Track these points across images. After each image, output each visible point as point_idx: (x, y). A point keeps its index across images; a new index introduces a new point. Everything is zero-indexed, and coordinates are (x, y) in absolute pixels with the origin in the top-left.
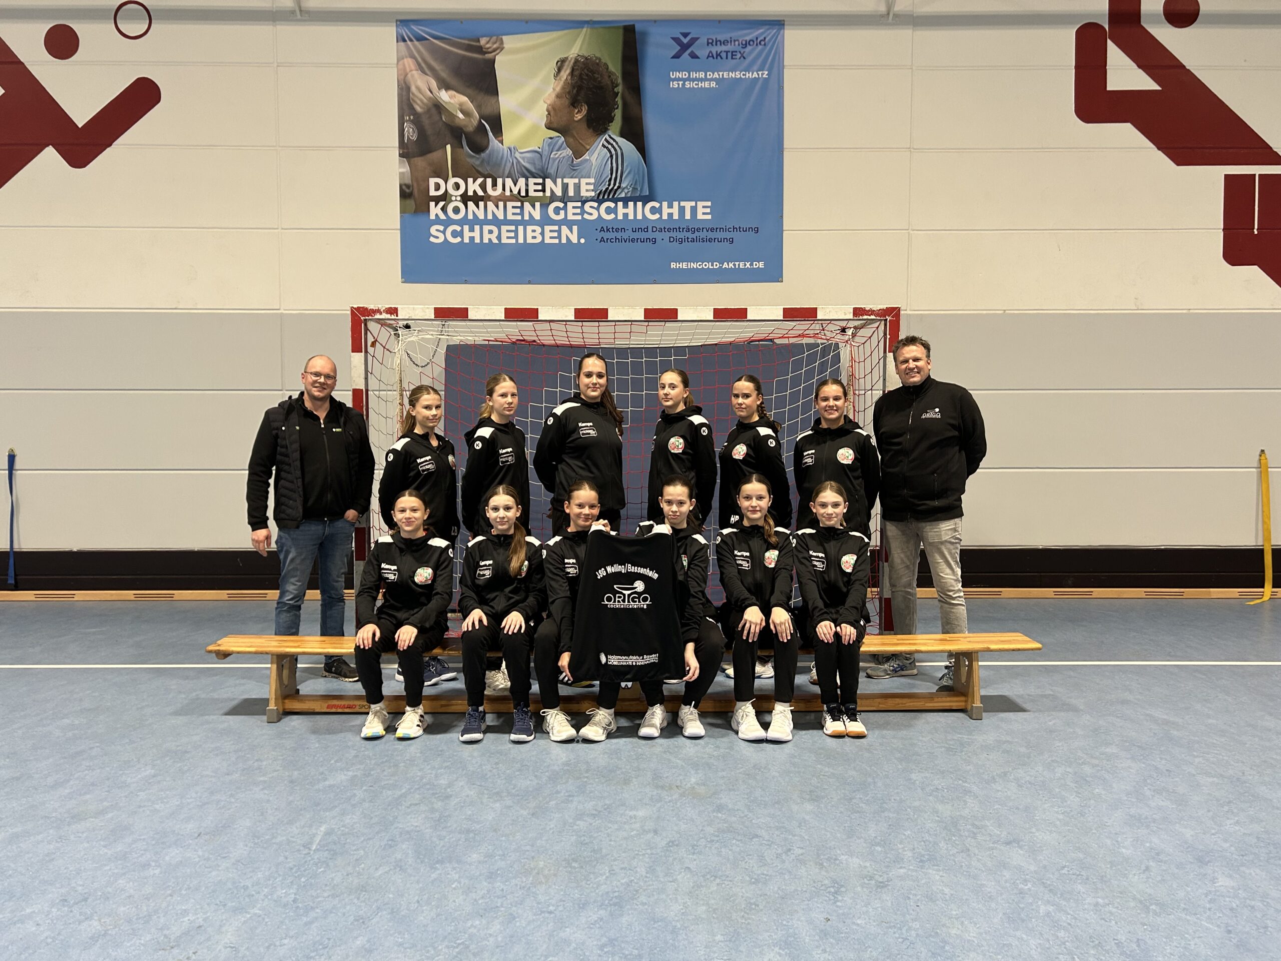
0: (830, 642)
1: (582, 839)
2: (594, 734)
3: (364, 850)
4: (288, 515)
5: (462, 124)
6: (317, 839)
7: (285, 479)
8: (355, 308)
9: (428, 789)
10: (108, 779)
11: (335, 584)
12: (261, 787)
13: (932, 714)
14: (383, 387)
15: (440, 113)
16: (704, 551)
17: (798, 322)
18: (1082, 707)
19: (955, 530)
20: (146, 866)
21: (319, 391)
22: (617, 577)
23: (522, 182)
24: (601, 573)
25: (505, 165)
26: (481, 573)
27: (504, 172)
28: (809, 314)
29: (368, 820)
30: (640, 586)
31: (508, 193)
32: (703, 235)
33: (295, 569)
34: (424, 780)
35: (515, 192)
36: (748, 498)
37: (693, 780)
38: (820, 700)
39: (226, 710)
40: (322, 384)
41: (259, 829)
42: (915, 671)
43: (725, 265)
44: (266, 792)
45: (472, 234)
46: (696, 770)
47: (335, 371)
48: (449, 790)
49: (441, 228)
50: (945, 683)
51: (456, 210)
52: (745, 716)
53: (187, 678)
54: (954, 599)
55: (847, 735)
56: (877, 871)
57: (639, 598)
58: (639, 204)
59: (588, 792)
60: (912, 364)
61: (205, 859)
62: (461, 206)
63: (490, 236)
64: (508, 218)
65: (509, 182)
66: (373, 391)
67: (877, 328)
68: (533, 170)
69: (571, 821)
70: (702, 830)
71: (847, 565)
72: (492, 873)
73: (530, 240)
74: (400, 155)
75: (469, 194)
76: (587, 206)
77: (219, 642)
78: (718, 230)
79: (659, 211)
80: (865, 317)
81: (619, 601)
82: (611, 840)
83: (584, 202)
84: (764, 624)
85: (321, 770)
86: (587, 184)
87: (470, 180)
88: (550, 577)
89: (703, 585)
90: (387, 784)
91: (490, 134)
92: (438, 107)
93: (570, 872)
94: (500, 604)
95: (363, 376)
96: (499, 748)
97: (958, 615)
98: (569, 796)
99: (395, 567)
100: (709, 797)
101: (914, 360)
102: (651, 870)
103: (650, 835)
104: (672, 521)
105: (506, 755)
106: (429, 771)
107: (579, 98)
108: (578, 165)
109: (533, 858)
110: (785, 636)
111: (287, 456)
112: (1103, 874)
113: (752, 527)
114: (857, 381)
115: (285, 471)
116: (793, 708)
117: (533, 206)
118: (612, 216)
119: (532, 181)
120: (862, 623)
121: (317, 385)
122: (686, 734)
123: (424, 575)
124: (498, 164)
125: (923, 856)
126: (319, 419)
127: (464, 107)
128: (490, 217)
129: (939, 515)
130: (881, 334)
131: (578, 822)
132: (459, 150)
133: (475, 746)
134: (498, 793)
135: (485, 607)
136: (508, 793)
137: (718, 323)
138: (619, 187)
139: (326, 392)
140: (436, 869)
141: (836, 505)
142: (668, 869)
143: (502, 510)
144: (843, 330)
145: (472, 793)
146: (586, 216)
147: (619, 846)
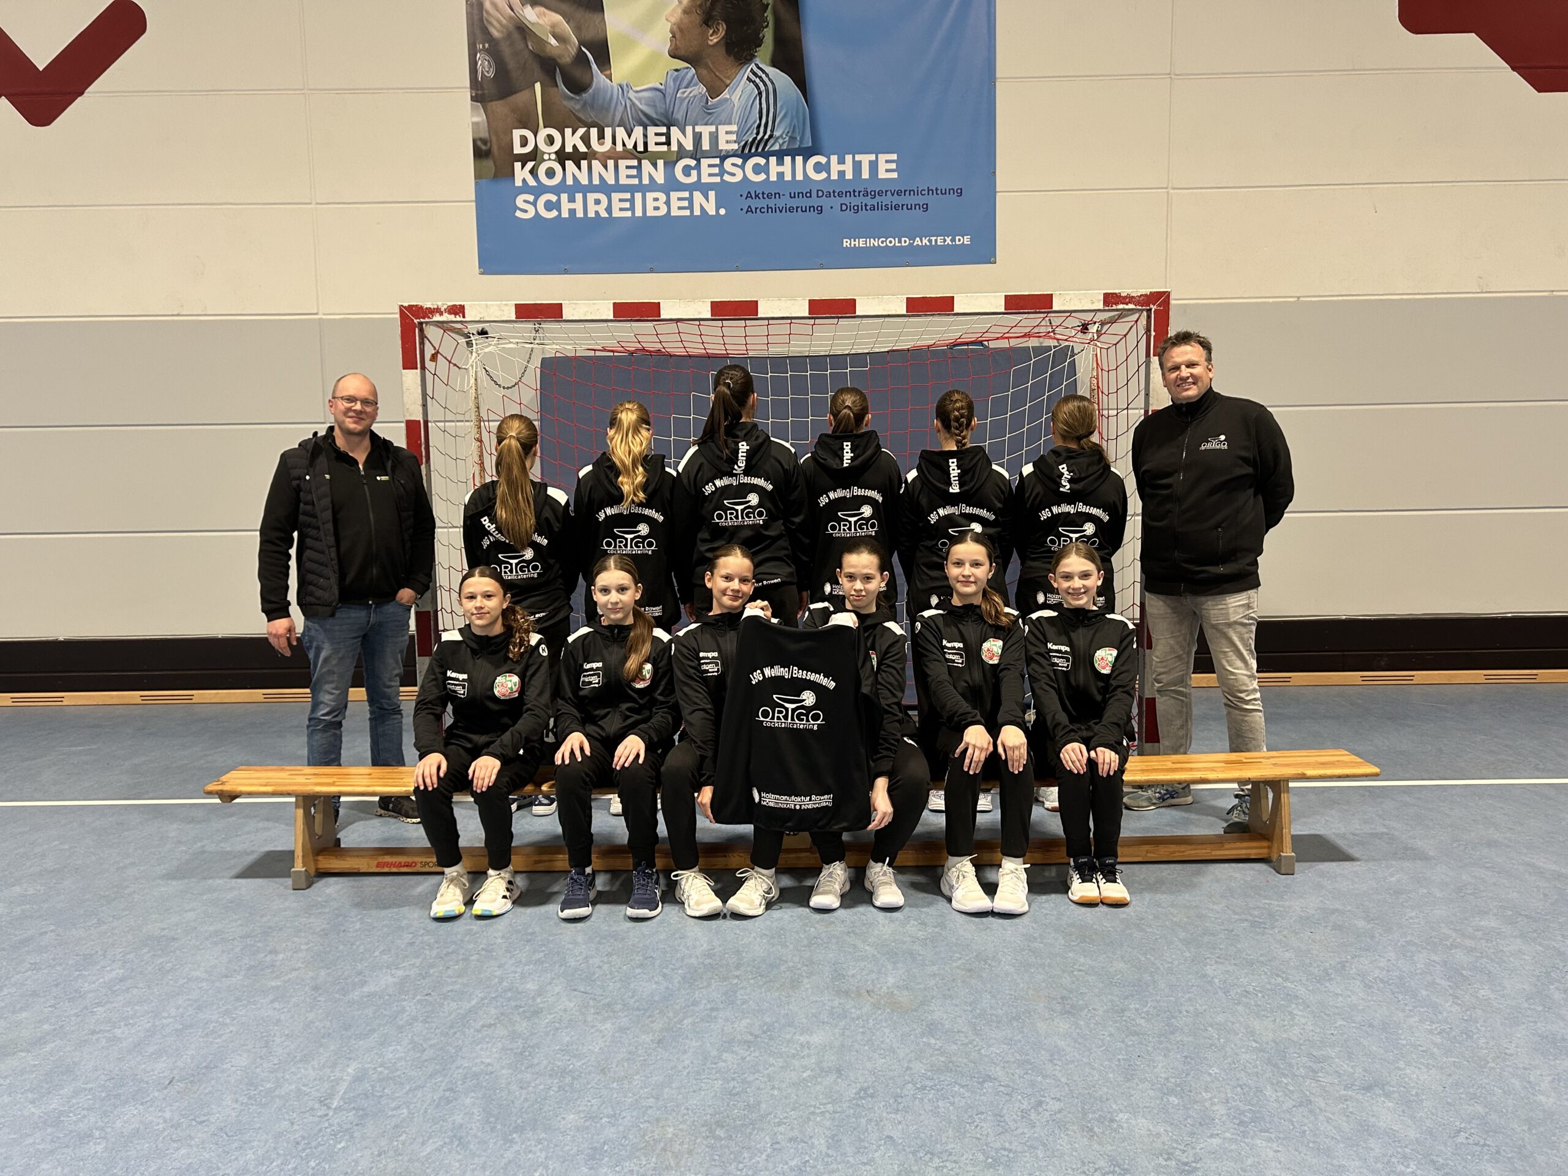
0: (1082, 772)
1: (731, 1085)
2: (748, 906)
3: (408, 1107)
4: (318, 599)
5: (555, 53)
6: (342, 1088)
7: (311, 549)
8: (405, 307)
9: (509, 999)
10: (57, 985)
11: (386, 690)
12: (271, 997)
13: (1222, 865)
14: (449, 417)
15: (525, 39)
16: (900, 644)
17: (1026, 316)
18: (1431, 853)
19: (1248, 606)
20: (84, 1137)
21: (355, 423)
22: (777, 684)
23: (638, 131)
24: (757, 677)
25: (615, 111)
26: (587, 680)
27: (613, 119)
28: (1041, 303)
29: (418, 1055)
30: (809, 698)
31: (619, 148)
32: (886, 200)
33: (331, 672)
34: (505, 984)
35: (630, 146)
36: (959, 563)
37: (891, 980)
38: (1064, 849)
39: (238, 870)
40: (359, 413)
41: (258, 1070)
42: (1190, 799)
43: (918, 241)
44: (276, 1005)
45: (572, 206)
46: (894, 963)
47: (375, 394)
48: (539, 1000)
49: (531, 198)
50: (1235, 818)
51: (550, 173)
52: (961, 877)
53: (192, 820)
54: (1247, 702)
55: (1102, 902)
56: (1176, 1141)
57: (807, 715)
58: (799, 159)
59: (739, 1002)
60: (1185, 372)
61: (172, 1126)
62: (557, 167)
63: (597, 208)
64: (621, 182)
65: (621, 132)
66: (435, 422)
67: (1136, 321)
68: (654, 116)
69: (714, 1053)
70: (908, 1068)
71: (1103, 664)
72: (595, 1149)
73: (651, 213)
74: (473, 99)
75: (567, 151)
76: (728, 162)
77: (224, 778)
78: (907, 193)
79: (827, 167)
80: (1121, 306)
81: (778, 718)
82: (773, 1088)
83: (723, 158)
84: (991, 749)
85: (359, 967)
86: (727, 133)
87: (568, 131)
88: (682, 682)
89: (899, 694)
90: (451, 991)
91: (594, 66)
92: (522, 30)
93: (712, 1147)
94: (612, 724)
95: (420, 402)
96: (613, 929)
97: (1253, 725)
98: (712, 1009)
99: (465, 676)
100: (916, 1010)
101: (1188, 366)
102: (834, 1142)
103: (832, 1077)
104: (855, 603)
105: (623, 939)
106: (513, 968)
107: (715, 13)
108: (715, 106)
109: (658, 1120)
110: (1016, 768)
111: (314, 516)
112: (1520, 1142)
113: (964, 607)
114: (1105, 397)
115: (311, 537)
116: (1028, 866)
117: (655, 165)
118: (763, 177)
119: (652, 130)
120: (1125, 743)
121: (351, 414)
122: (878, 903)
123: (507, 685)
124: (605, 108)
125: (1243, 1113)
126: (357, 463)
127: (557, 30)
128: (596, 181)
129: (1225, 586)
130: (1142, 331)
131: (725, 1055)
132: (553, 90)
133: (579, 925)
134: (609, 1005)
135: (591, 728)
136: (624, 1005)
137: (911, 319)
138: (771, 136)
139: (365, 423)
140: (512, 1141)
141: (1085, 575)
142: (861, 1140)
143: (614, 593)
144: (1084, 328)
145: (572, 1005)
146: (727, 178)
147: (786, 1098)
